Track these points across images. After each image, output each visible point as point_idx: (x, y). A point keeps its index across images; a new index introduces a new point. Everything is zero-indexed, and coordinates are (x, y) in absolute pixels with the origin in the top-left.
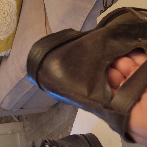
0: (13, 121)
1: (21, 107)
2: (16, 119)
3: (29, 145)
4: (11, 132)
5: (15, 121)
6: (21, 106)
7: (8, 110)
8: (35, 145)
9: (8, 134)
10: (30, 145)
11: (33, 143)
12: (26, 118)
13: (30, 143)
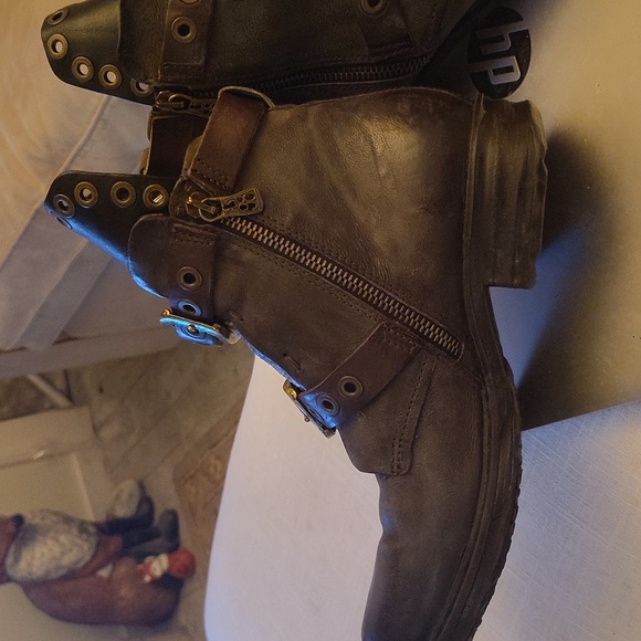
0: (47, 405)
1: (63, 333)
2: (60, 400)
3: (124, 497)
4: (41, 454)
5: (54, 407)
6: (62, 328)
7: (8, 352)
8: (149, 493)
9: (29, 461)
10: (131, 495)
11: (141, 486)
12: (101, 390)
13: (129, 486)
